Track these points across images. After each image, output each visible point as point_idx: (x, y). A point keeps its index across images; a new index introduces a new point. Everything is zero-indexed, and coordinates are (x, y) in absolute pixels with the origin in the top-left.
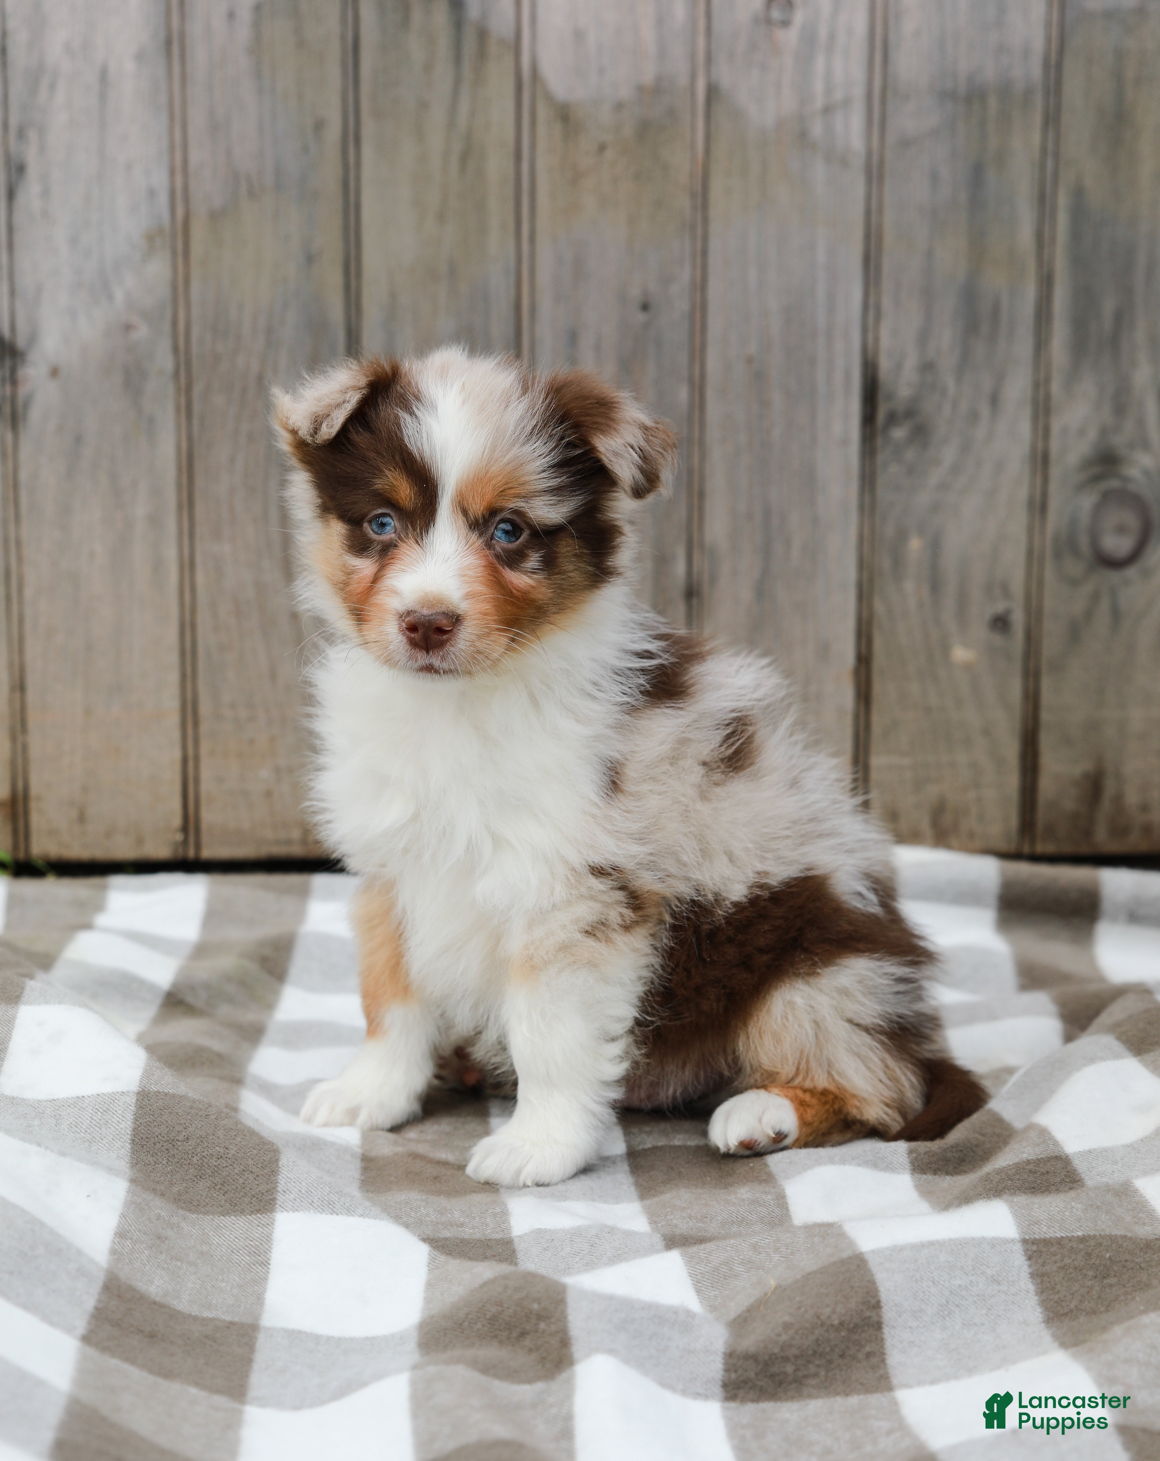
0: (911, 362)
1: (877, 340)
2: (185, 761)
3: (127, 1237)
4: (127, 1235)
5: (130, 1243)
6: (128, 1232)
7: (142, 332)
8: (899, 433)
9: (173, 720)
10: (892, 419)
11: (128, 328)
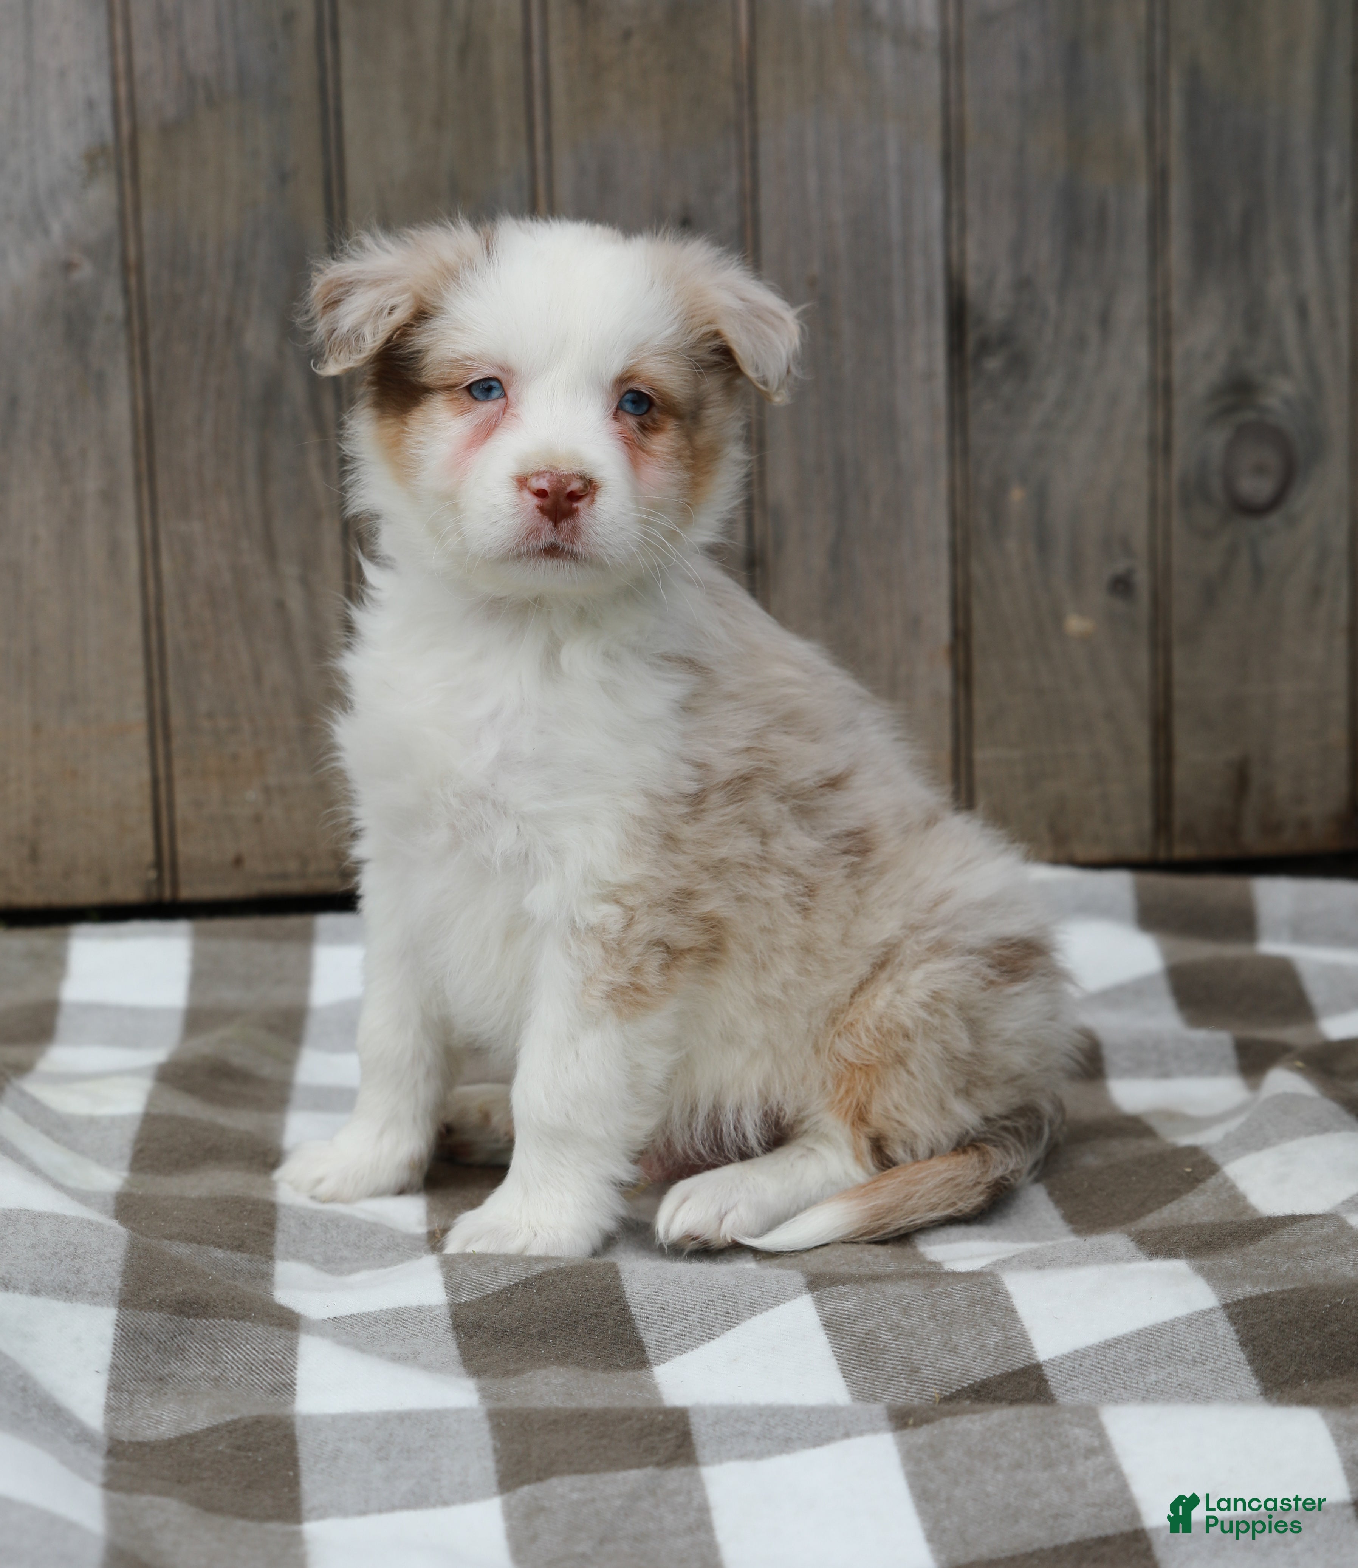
3: (122, 1390)
4: (122, 1387)
5: (128, 1396)
6: (123, 1384)
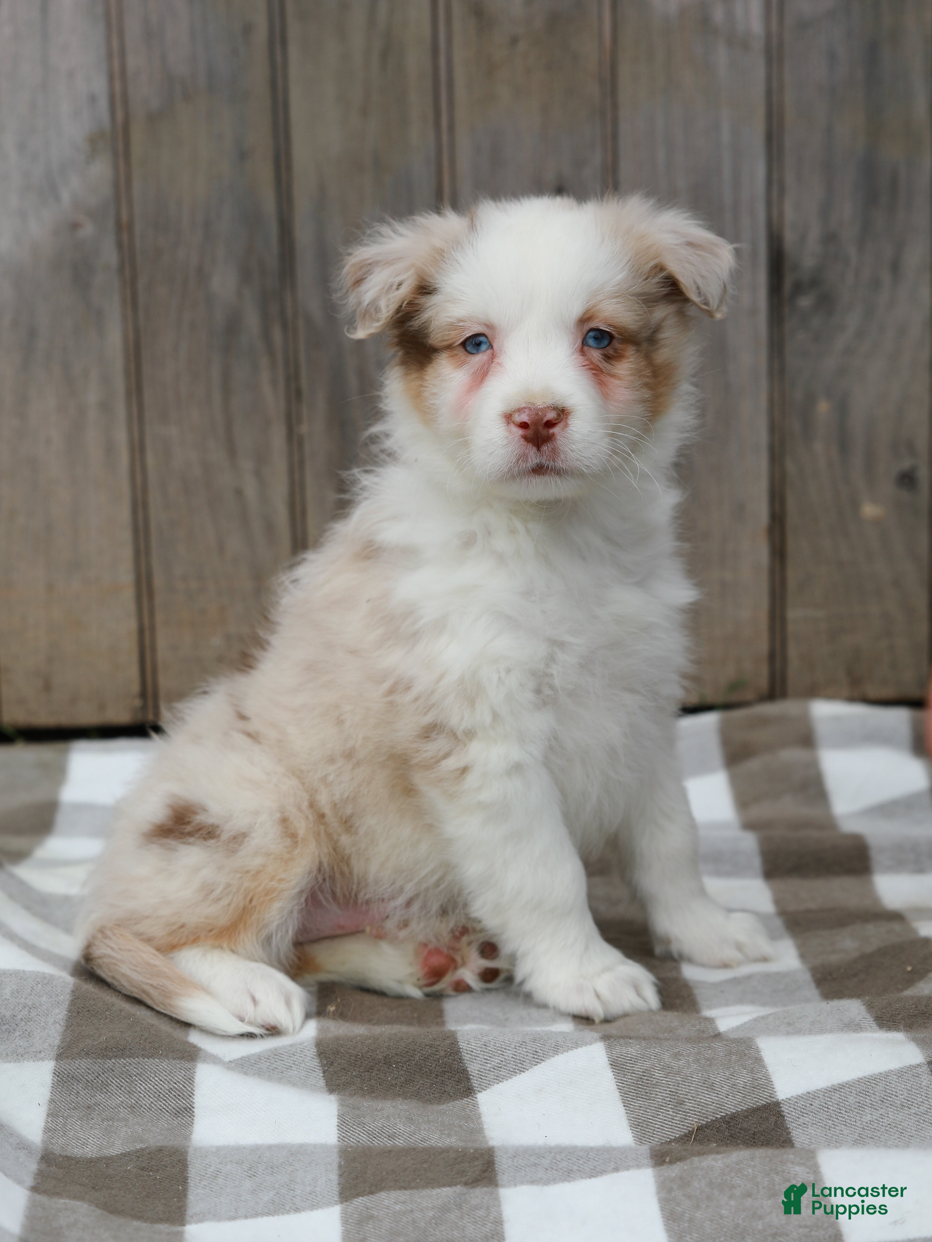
0: (814, 234)
1: (781, 214)
2: (141, 631)
7: (88, 230)
8: (805, 302)
9: (128, 594)
10: (799, 288)
11: (75, 226)
